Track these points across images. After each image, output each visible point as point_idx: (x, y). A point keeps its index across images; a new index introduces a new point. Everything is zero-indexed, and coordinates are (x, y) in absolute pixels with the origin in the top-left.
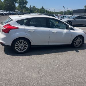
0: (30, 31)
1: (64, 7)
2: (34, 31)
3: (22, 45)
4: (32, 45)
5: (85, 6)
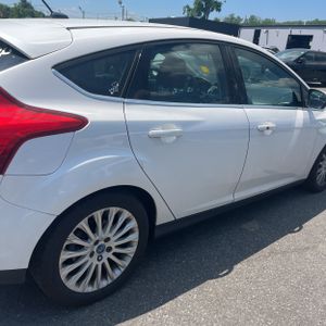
3: (107, 240)
4: (159, 222)
5: (188, 7)
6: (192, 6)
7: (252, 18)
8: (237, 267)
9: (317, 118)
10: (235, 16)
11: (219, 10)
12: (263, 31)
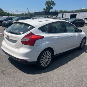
0: (54, 39)
1: (27, 9)
2: (57, 39)
3: (47, 57)
4: (54, 54)
5: (44, 9)
6: (45, 8)
7: (61, 10)
8: (68, 63)
9: (80, 34)
10: (56, 10)
11: (52, 9)
12: (64, 14)
